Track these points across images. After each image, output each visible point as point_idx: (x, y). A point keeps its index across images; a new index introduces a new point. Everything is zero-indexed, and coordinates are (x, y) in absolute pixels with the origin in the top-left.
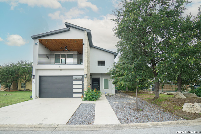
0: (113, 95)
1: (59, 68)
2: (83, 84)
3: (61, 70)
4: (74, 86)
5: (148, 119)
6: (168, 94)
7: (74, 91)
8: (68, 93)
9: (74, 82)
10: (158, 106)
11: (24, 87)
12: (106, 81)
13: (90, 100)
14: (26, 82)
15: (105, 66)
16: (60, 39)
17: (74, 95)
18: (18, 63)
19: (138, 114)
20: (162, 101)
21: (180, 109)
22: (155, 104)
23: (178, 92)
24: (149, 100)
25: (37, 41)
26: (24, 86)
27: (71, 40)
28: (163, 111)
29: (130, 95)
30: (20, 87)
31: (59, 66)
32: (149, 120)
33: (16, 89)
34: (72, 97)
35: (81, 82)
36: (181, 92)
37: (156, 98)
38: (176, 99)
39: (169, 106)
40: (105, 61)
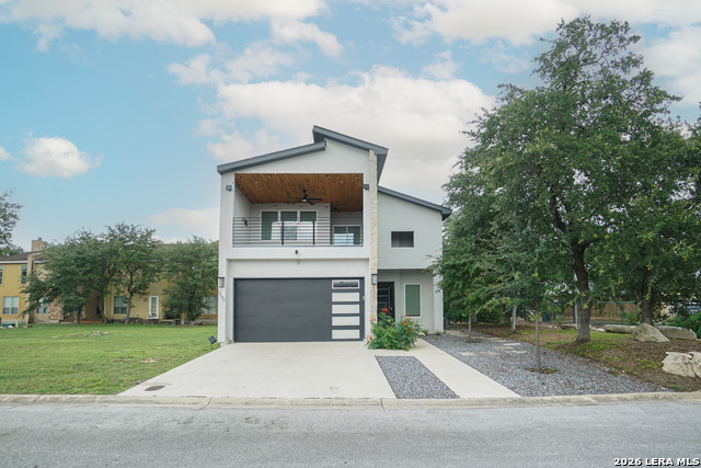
0: (438, 334)
1: (296, 257)
2: (362, 303)
3: (299, 261)
4: (336, 309)
5: (581, 388)
6: (608, 331)
7: (336, 321)
8: (316, 328)
9: (336, 297)
10: (592, 360)
11: (123, 310)
12: (413, 293)
13: (391, 347)
14: (132, 295)
15: (412, 246)
16: (297, 175)
17: (336, 334)
18: (107, 232)
19: (549, 379)
20: (602, 350)
21: (655, 367)
22: (583, 356)
23: (645, 325)
24: (560, 347)
25: (231, 180)
26: (125, 305)
27: (327, 175)
28: (611, 372)
29: (492, 335)
30: (108, 312)
31: (297, 252)
32: (583, 390)
33: (98, 317)
34: (330, 339)
35: (355, 297)
36: (652, 324)
37: (580, 341)
38: (641, 343)
39: (624, 361)
40: (412, 233)
